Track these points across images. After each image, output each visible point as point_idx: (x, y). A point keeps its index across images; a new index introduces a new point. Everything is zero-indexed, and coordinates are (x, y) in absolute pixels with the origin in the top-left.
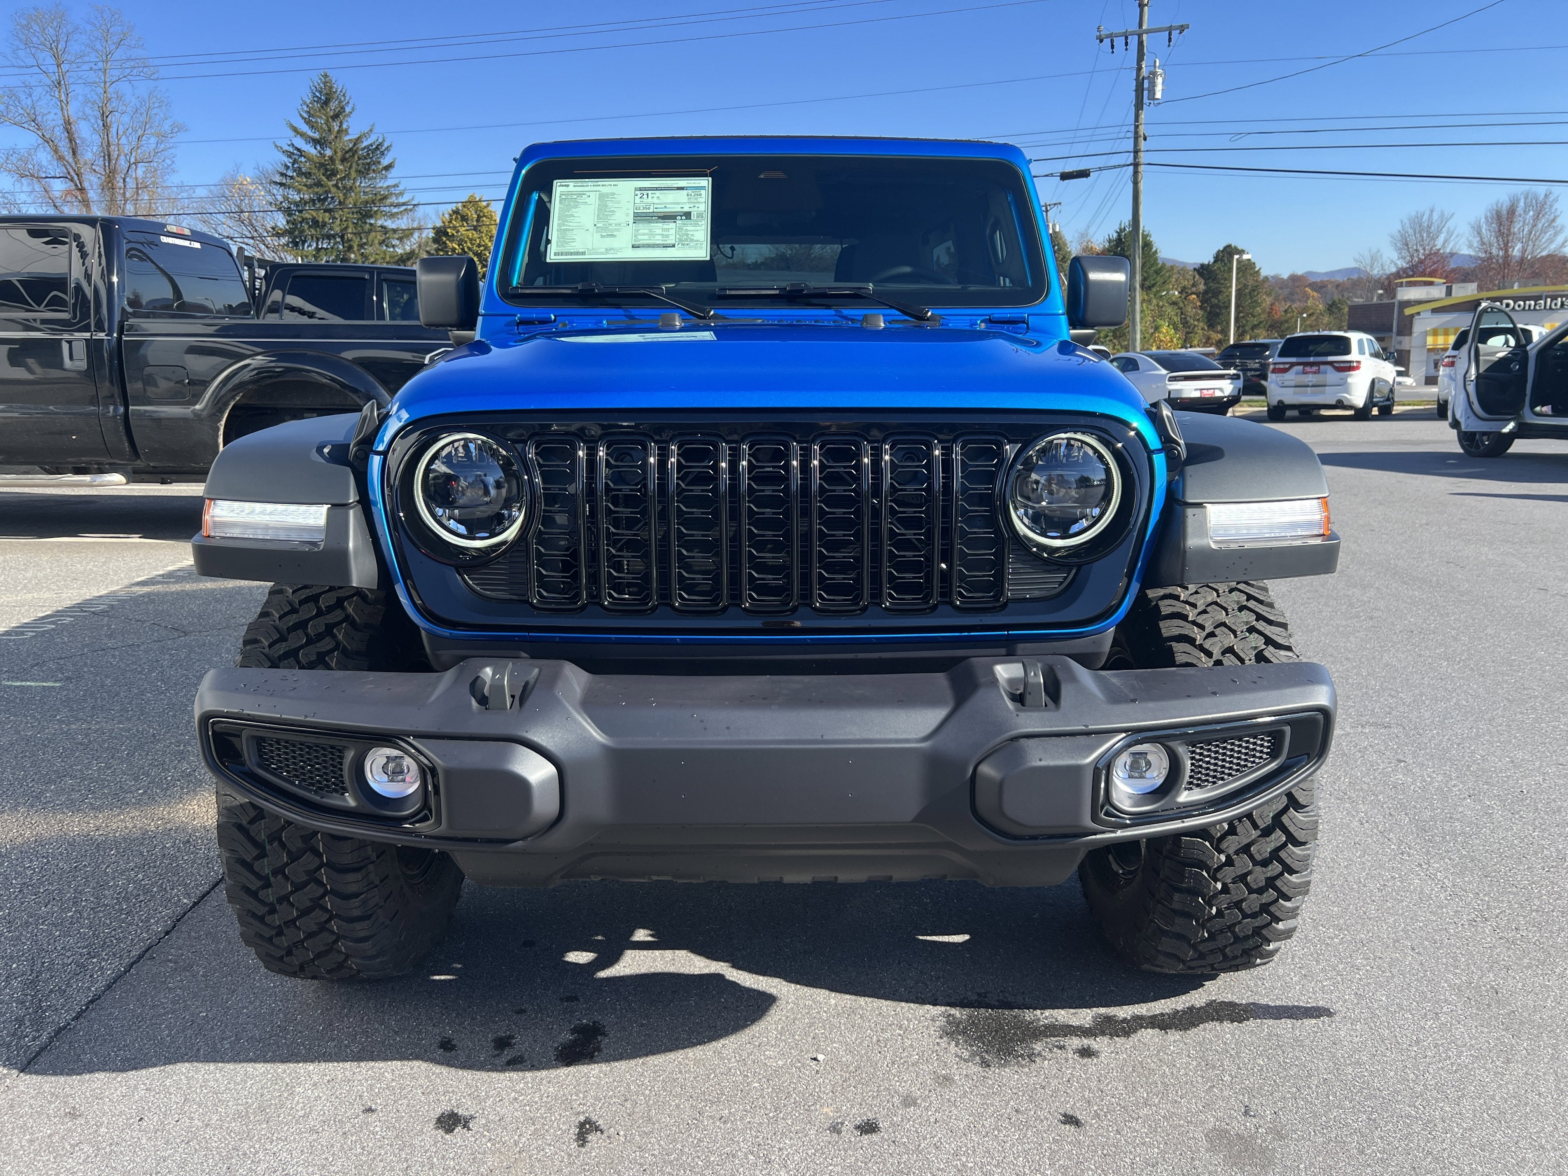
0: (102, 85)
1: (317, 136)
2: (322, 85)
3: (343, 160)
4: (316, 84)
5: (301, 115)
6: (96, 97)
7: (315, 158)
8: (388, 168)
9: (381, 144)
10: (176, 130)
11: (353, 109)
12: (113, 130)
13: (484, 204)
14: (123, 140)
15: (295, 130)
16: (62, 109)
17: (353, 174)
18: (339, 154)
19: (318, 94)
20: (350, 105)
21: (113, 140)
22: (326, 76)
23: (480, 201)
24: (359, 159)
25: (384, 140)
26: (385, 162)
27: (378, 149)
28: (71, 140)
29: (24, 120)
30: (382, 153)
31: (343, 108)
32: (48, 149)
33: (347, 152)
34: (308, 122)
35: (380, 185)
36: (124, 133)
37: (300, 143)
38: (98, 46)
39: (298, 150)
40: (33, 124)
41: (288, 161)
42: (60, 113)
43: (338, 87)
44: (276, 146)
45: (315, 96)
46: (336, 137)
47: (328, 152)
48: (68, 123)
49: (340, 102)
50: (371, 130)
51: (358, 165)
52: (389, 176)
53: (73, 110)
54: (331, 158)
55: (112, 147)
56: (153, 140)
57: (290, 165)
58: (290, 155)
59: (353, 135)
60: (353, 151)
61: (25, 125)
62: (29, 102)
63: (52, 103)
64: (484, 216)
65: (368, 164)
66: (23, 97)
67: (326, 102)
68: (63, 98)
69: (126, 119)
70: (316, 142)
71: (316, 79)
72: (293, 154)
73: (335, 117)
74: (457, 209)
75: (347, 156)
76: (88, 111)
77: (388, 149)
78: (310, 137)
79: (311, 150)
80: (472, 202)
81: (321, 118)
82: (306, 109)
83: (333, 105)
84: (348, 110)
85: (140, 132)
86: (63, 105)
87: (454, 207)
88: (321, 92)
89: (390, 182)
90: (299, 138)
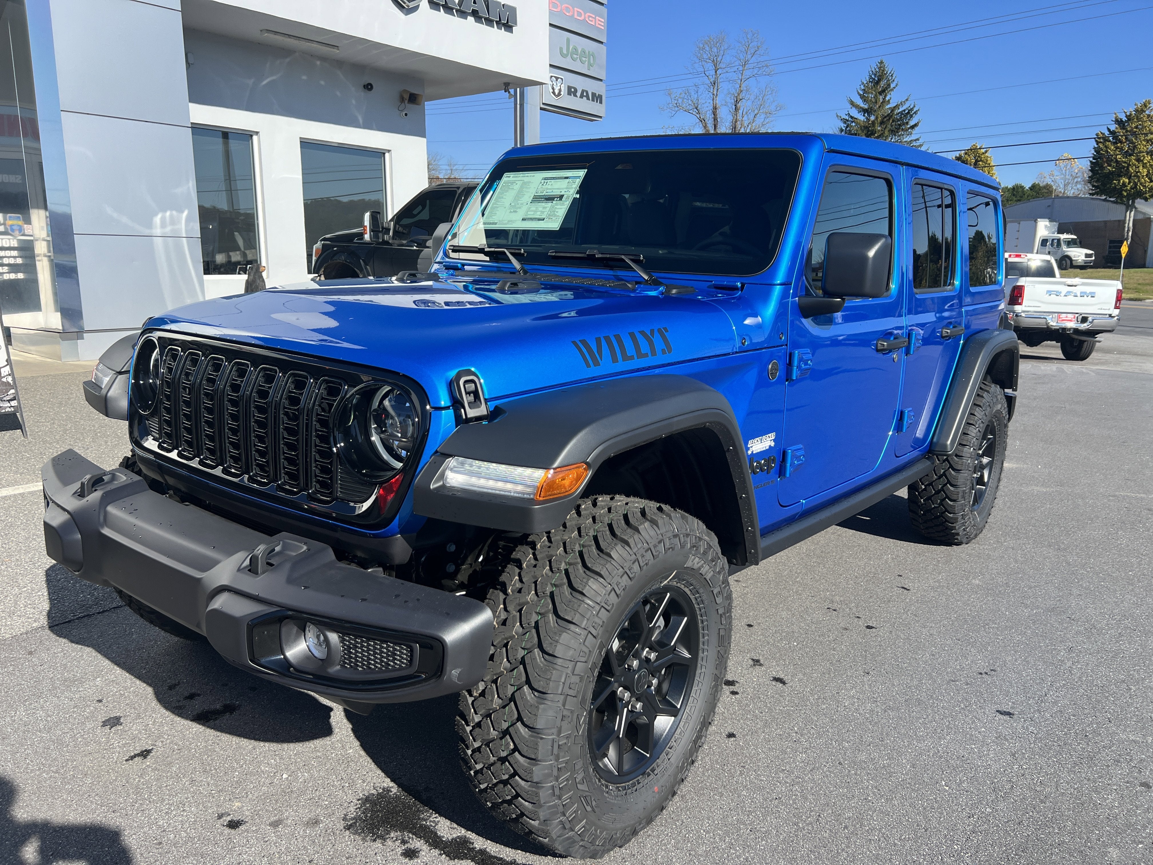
0: (739, 81)
1: (866, 107)
2: (877, 70)
3: (882, 123)
4: (873, 69)
5: (858, 93)
6: (734, 90)
7: (861, 123)
8: (913, 127)
9: (912, 109)
10: (778, 108)
11: (897, 85)
12: (740, 111)
13: (983, 151)
14: (745, 118)
15: (852, 103)
16: (713, 100)
17: (886, 133)
18: (880, 119)
19: (873, 76)
20: (895, 83)
21: (739, 118)
22: (881, 62)
23: (980, 148)
24: (893, 121)
25: (914, 106)
26: (912, 123)
27: (909, 114)
28: (715, 119)
29: (691, 108)
30: (911, 116)
31: (889, 85)
32: (701, 126)
33: (885, 117)
34: (862, 97)
35: (905, 140)
36: (746, 113)
37: (854, 113)
38: (742, 57)
39: (852, 117)
40: (695, 110)
41: (843, 126)
42: (712, 102)
43: (888, 69)
44: (837, 116)
45: (871, 77)
46: (880, 107)
47: (872, 118)
48: (715, 108)
49: (889, 80)
50: (907, 100)
51: (892, 126)
52: (913, 132)
53: (718, 101)
54: (873, 122)
55: (738, 122)
56: (763, 116)
57: (844, 128)
58: (845, 121)
59: (892, 105)
60: (889, 116)
61: (691, 111)
62: (696, 96)
63: (708, 96)
64: (981, 161)
65: (900, 125)
66: (693, 93)
67: (878, 83)
68: (715, 93)
69: (749, 103)
70: (865, 111)
71: (873, 66)
72: (848, 120)
73: (883, 91)
74: (960, 156)
75: (885, 120)
76: (728, 100)
77: (915, 113)
78: (861, 108)
79: (861, 117)
80: (974, 150)
81: (872, 93)
82: (862, 87)
83: (882, 83)
84: (892, 86)
85: (756, 112)
86: (714, 96)
87: (957, 154)
88: (875, 75)
89: (913, 137)
90: (854, 109)
